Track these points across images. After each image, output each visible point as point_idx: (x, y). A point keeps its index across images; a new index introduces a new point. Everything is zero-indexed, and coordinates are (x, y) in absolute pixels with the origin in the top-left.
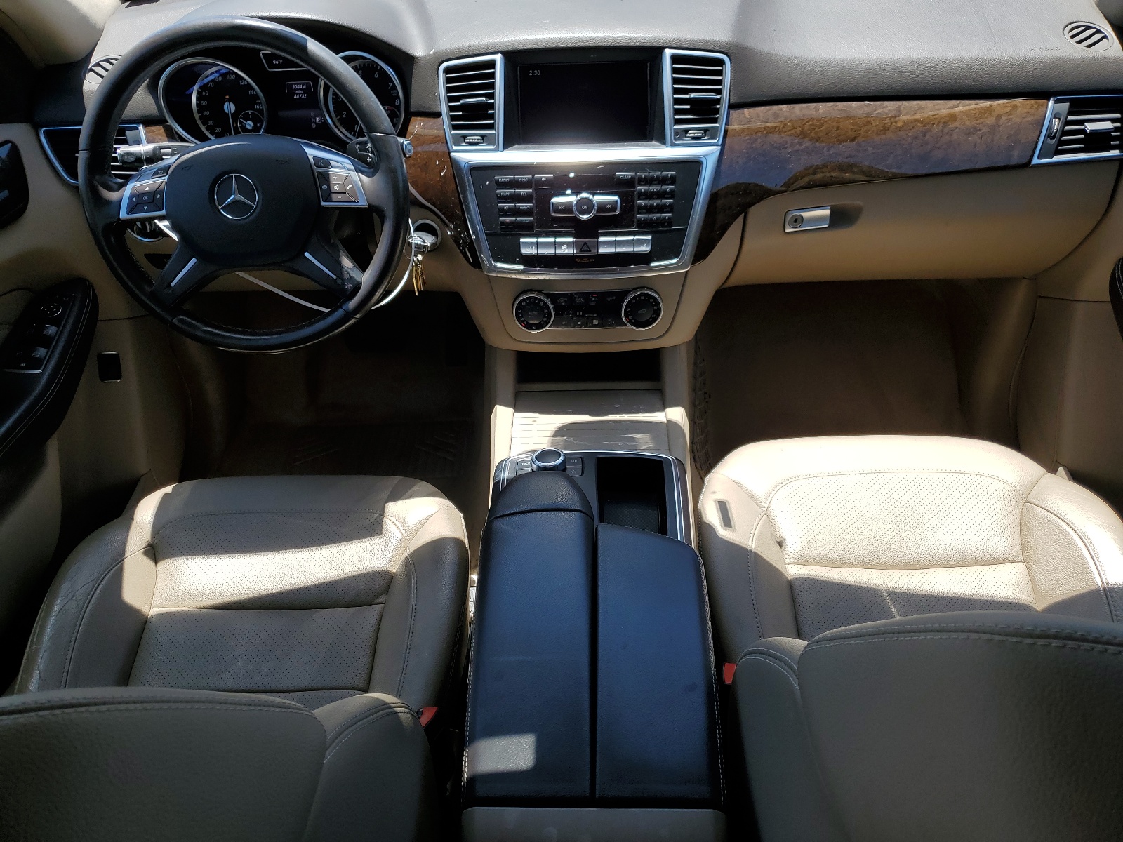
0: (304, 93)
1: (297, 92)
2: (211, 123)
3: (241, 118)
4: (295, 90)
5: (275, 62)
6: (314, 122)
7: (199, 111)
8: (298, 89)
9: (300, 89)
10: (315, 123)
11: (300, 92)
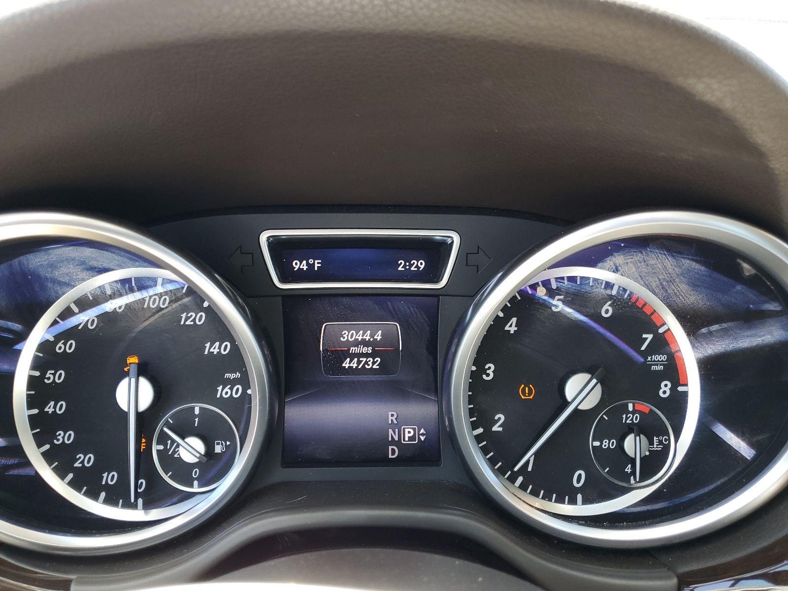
0: (373, 355)
1: (353, 349)
2: (65, 437)
3: (167, 424)
4: (349, 344)
5: (296, 265)
6: (393, 442)
7: (32, 402)
8: (357, 343)
9: (365, 343)
10: (398, 443)
11: (365, 350)
